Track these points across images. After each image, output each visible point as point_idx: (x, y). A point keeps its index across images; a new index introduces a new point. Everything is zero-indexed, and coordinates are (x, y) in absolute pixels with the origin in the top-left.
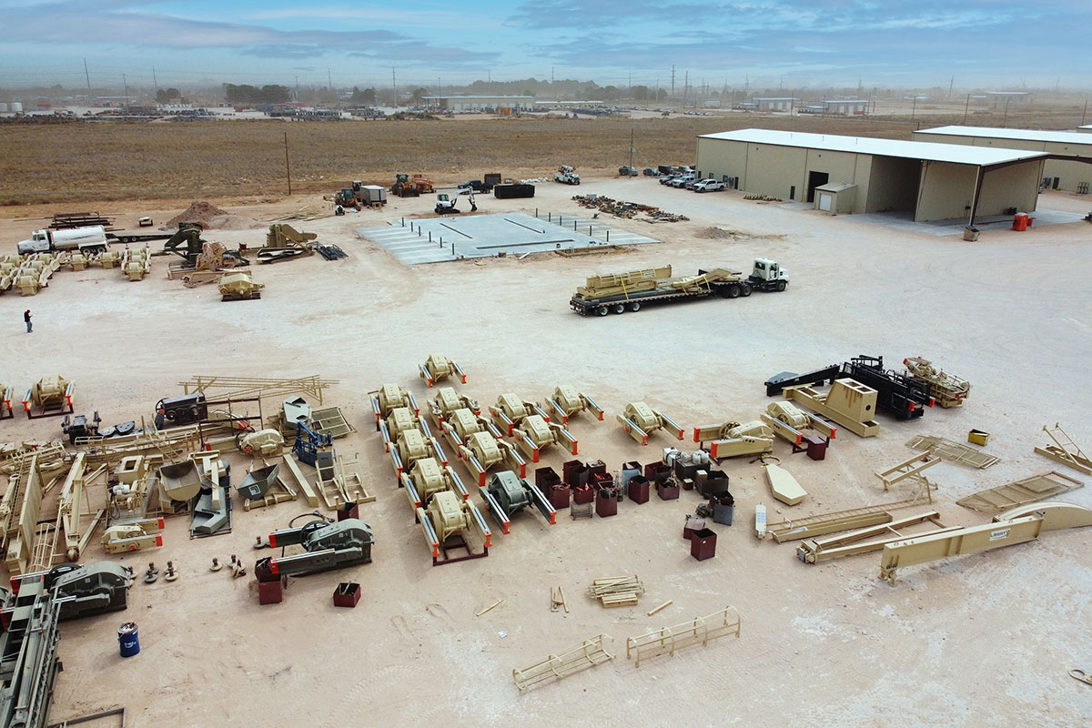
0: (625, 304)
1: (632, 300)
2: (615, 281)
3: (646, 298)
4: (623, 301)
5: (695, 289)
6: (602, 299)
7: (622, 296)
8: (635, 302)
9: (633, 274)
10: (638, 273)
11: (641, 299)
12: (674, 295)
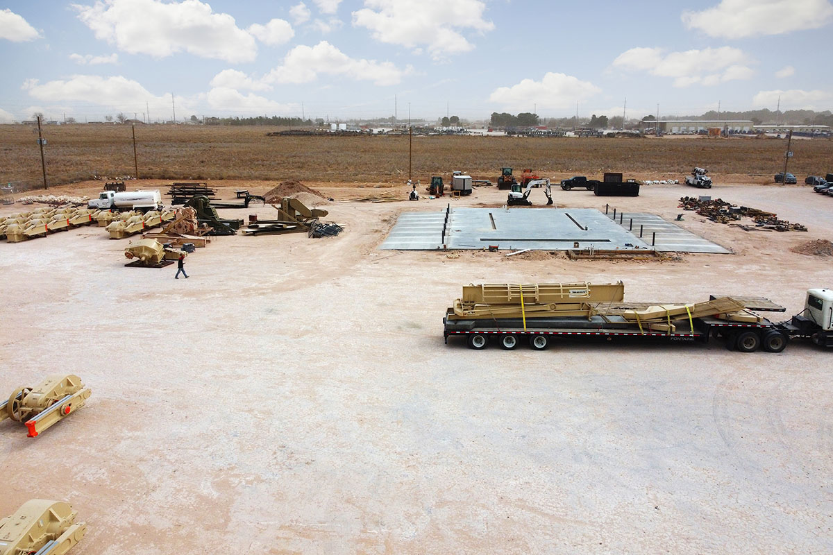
0: (518, 335)
1: (532, 331)
2: (510, 297)
3: (560, 331)
4: (514, 331)
5: (664, 327)
6: (479, 322)
7: (516, 322)
8: (537, 334)
9: (543, 288)
10: (556, 288)
11: (551, 331)
12: (616, 332)
